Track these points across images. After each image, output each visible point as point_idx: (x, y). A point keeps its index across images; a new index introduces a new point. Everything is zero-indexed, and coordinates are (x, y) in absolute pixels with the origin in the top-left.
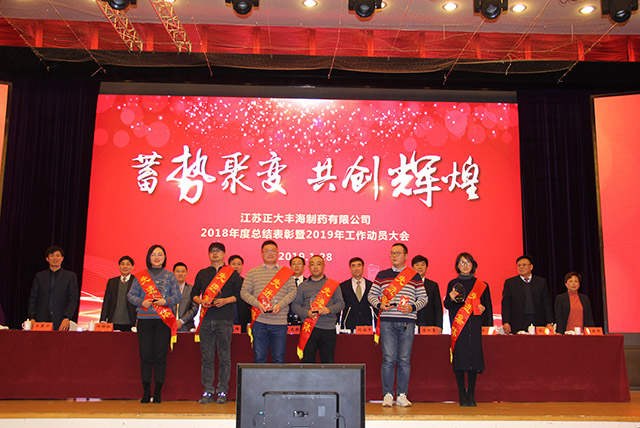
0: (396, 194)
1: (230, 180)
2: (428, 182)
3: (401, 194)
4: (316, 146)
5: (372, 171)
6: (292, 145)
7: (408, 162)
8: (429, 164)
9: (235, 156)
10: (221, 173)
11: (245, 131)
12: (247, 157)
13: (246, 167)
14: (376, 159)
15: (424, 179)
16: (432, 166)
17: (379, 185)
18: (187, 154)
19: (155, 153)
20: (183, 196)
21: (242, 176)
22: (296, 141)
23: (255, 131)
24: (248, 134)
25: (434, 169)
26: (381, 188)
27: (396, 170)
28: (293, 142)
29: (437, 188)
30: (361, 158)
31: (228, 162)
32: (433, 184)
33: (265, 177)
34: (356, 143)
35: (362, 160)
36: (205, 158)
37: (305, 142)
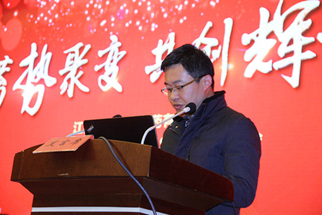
0: (249, 73)
1: (69, 81)
2: (297, 47)
3: (257, 73)
4: (159, 19)
5: (221, 42)
6: (134, 22)
7: (271, 19)
8: (301, 16)
9: (76, 48)
10: (61, 72)
11: (90, 14)
12: (88, 47)
13: (86, 61)
14: (228, 23)
15: (291, 42)
16: (305, 19)
17: (228, 61)
18: (34, 54)
19: (7, 57)
20: (25, 107)
21: (81, 73)
22: (138, 17)
23: (98, 11)
24: (92, 17)
25: (309, 22)
26: (231, 66)
27: (253, 36)
28: (135, 18)
29: (310, 54)
30: (209, 24)
31: (70, 56)
32: (305, 48)
33: (102, 71)
34: (205, 5)
35: (211, 29)
36: (50, 54)
37: (148, 17)
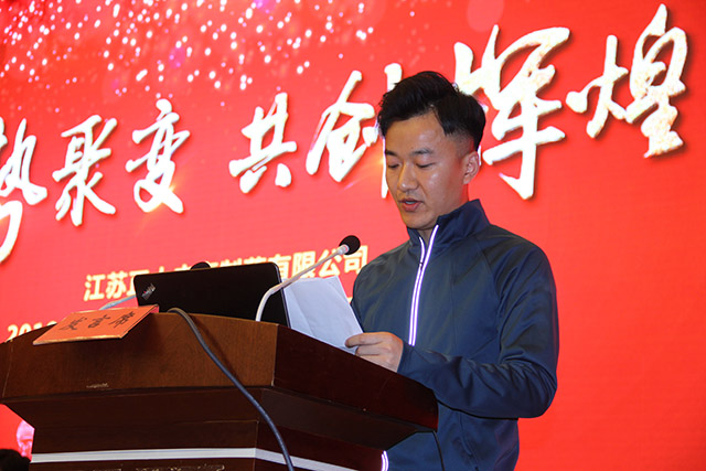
1: (73, 192)
2: (528, 120)
4: (254, 67)
6: (204, 73)
7: (476, 65)
8: (534, 59)
9: (86, 127)
10: (58, 176)
11: (113, 57)
12: (111, 124)
13: (106, 152)
15: (516, 110)
16: (542, 65)
21: (98, 176)
22: (212, 62)
23: (130, 51)
24: (118, 63)
25: (550, 71)
28: (206, 65)
29: (553, 134)
30: (356, 76)
31: (76, 142)
32: (543, 122)
33: (142, 171)
34: (346, 38)
36: (32, 140)
37: (233, 62)
